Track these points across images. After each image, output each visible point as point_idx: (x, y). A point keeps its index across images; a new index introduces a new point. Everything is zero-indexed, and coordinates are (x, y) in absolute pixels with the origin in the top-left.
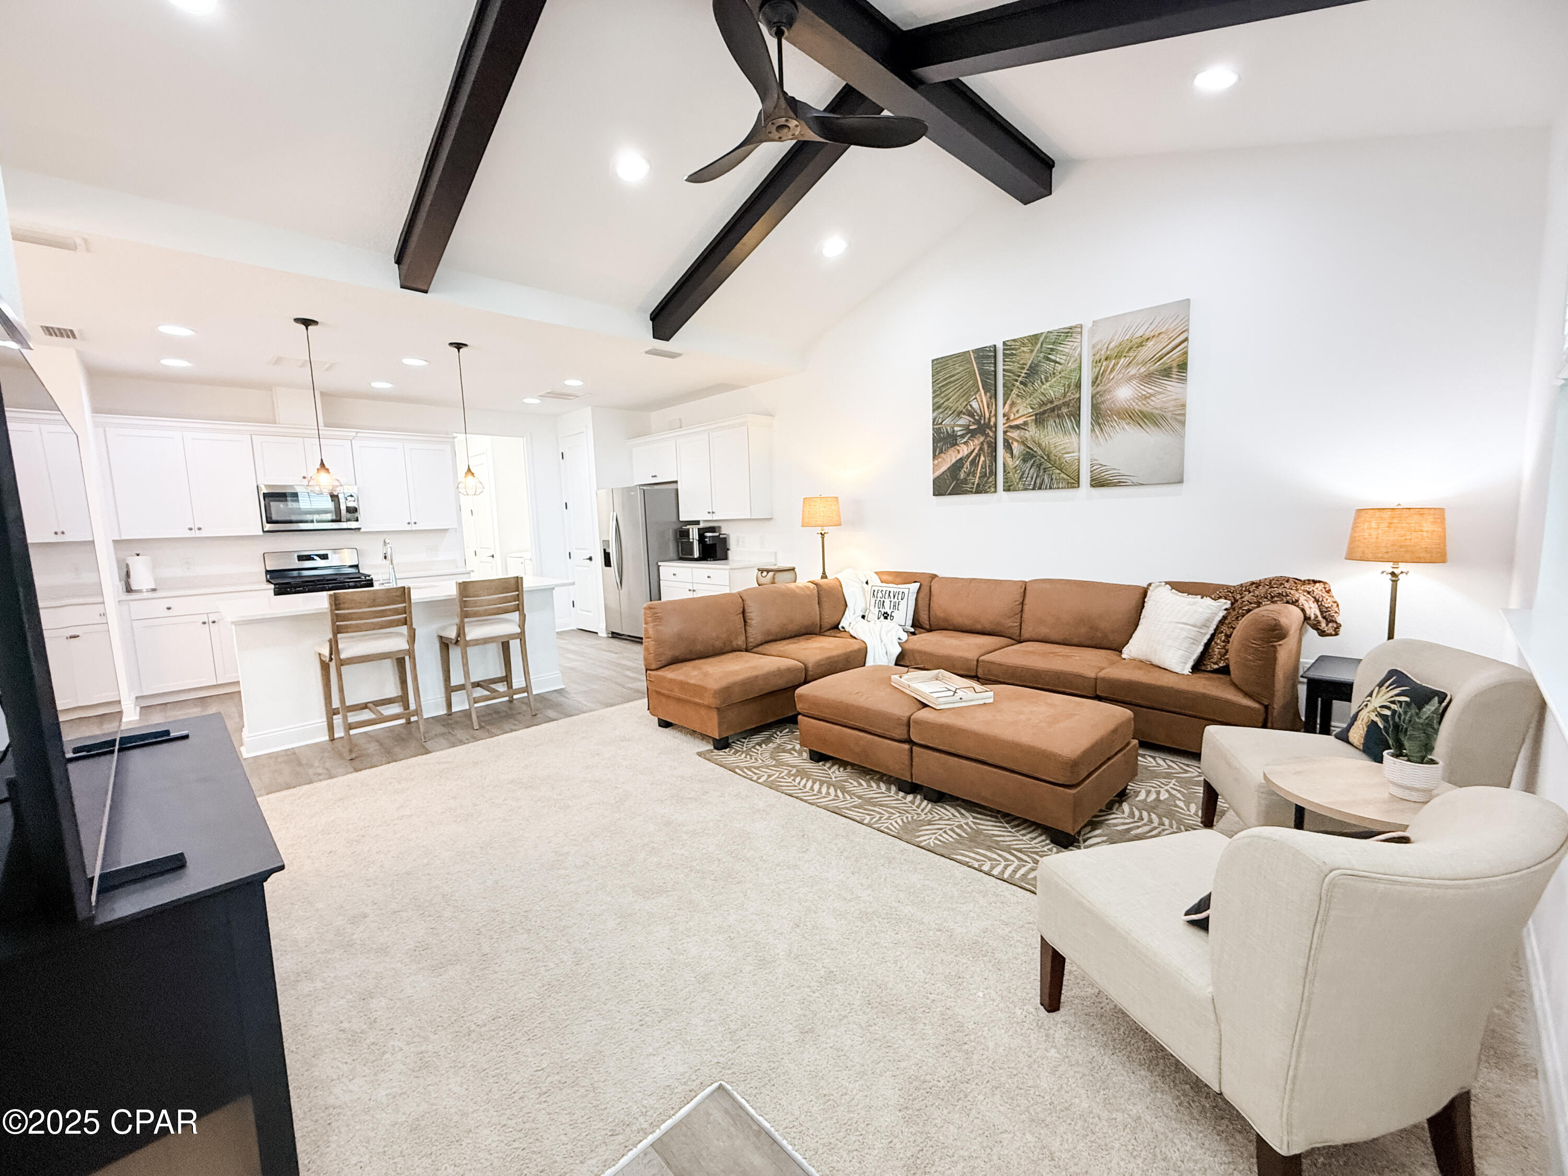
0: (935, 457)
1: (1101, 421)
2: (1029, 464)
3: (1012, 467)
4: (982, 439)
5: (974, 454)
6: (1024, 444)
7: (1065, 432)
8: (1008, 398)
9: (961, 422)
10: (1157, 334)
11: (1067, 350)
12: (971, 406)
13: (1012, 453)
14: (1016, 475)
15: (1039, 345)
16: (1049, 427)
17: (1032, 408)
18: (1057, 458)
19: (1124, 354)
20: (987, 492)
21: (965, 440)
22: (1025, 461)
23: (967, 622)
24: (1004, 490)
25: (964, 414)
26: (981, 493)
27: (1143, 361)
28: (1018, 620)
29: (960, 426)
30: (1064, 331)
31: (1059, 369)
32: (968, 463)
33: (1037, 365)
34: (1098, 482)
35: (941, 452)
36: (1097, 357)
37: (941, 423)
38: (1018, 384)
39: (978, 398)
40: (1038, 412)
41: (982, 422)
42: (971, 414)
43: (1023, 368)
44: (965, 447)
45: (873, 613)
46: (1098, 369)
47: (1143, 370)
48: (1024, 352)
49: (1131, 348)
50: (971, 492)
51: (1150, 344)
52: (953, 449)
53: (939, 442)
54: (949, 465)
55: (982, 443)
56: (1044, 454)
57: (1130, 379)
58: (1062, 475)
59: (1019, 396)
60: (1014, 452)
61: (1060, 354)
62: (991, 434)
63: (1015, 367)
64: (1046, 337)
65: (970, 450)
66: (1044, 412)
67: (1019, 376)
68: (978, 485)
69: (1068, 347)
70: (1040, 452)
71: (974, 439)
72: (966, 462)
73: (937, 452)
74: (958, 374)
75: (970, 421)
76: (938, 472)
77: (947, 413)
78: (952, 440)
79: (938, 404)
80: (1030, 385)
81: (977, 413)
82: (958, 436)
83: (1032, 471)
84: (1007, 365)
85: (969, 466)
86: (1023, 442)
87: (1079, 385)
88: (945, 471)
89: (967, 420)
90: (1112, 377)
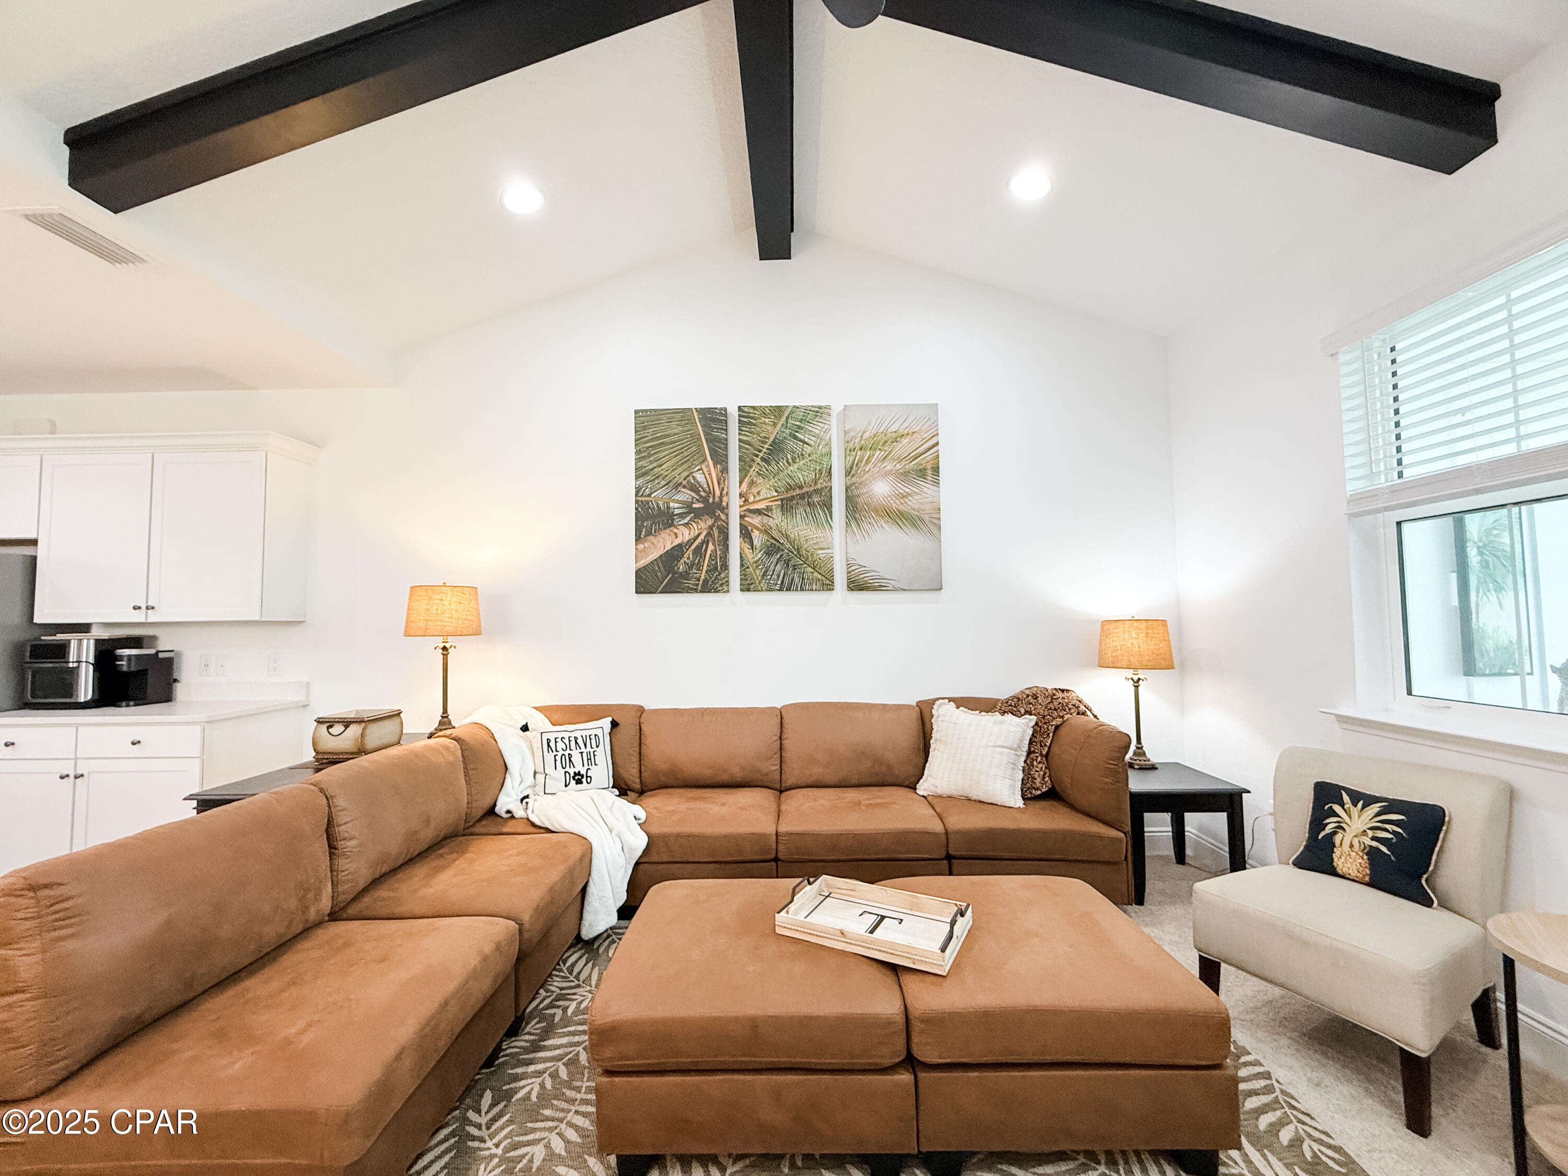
0: (638, 539)
1: (857, 516)
2: (774, 560)
3: (752, 561)
4: (710, 522)
5: (699, 540)
6: (768, 534)
7: (818, 525)
8: (746, 475)
9: (679, 497)
10: (910, 432)
11: (817, 431)
12: (694, 478)
13: (752, 544)
14: (757, 572)
15: (784, 418)
16: (799, 517)
17: (776, 491)
18: (809, 554)
19: (879, 447)
20: (718, 592)
21: (686, 521)
22: (768, 554)
23: (707, 773)
24: (742, 590)
25: (684, 487)
26: (709, 592)
27: (899, 458)
28: (778, 762)
29: (678, 502)
30: (813, 409)
31: (808, 451)
32: (690, 552)
33: (782, 442)
34: (857, 585)
35: (649, 533)
36: (851, 445)
37: (649, 495)
38: (758, 460)
39: (705, 470)
40: (785, 496)
41: (711, 500)
42: (694, 488)
43: (766, 442)
44: (686, 531)
45: (554, 779)
46: (852, 458)
47: (898, 467)
48: (765, 423)
49: (886, 442)
50: (696, 591)
51: (905, 441)
52: (667, 531)
53: (646, 519)
54: (662, 552)
55: (711, 527)
56: (794, 547)
57: (886, 474)
58: (816, 574)
59: (760, 474)
60: (756, 542)
61: (809, 435)
62: (723, 517)
63: (754, 439)
64: (791, 412)
65: (692, 536)
66: (792, 498)
67: (760, 451)
68: (706, 581)
69: (818, 428)
70: (788, 546)
71: (699, 521)
72: (687, 550)
73: (643, 533)
74: (675, 434)
75: (693, 497)
76: (644, 561)
77: (658, 483)
78: (666, 519)
79: (644, 470)
80: (773, 463)
81: (702, 488)
82: (675, 515)
83: (778, 567)
84: (744, 435)
85: (691, 556)
86: (766, 531)
87: (830, 473)
88: (655, 560)
89: (688, 496)
90: (867, 469)
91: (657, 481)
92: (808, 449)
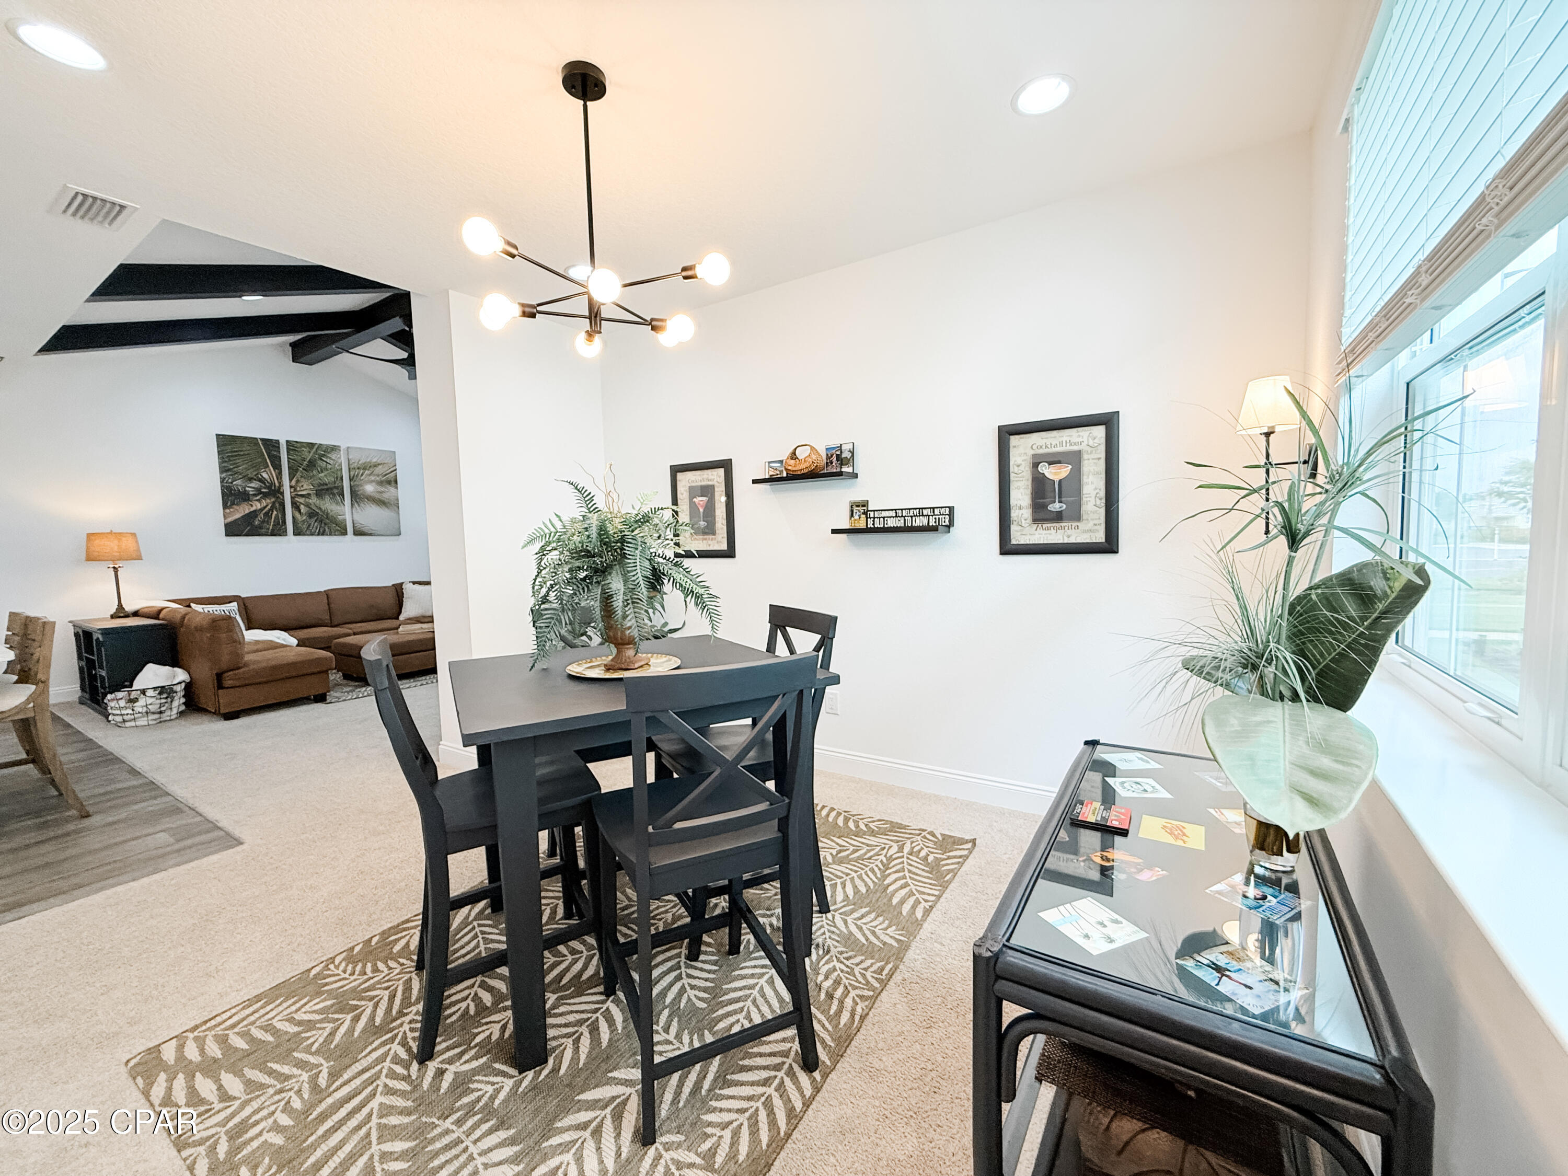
0: (225, 506)
1: (358, 500)
2: (313, 520)
3: (300, 520)
4: (273, 500)
5: (267, 509)
6: (308, 507)
7: (337, 503)
8: (293, 477)
9: (252, 485)
10: (383, 463)
11: (333, 458)
12: (261, 476)
13: (299, 512)
14: (304, 526)
15: (315, 449)
16: (326, 499)
17: (313, 486)
18: (333, 518)
19: (368, 468)
20: (279, 536)
21: (258, 498)
22: (309, 517)
25: (255, 480)
26: (273, 536)
27: (377, 474)
28: (329, 614)
29: (251, 487)
30: (330, 446)
32: (261, 515)
33: (314, 461)
34: (358, 533)
35: (233, 504)
36: (352, 466)
37: (233, 483)
38: (300, 469)
39: (268, 472)
40: (317, 489)
41: (272, 488)
42: (260, 480)
43: (304, 461)
44: (258, 504)
46: (353, 472)
47: (378, 478)
48: (303, 450)
49: (371, 466)
50: (266, 535)
51: (380, 467)
52: (246, 503)
53: (230, 496)
54: (241, 515)
55: (274, 503)
56: (324, 514)
57: (372, 481)
58: (337, 527)
59: (301, 477)
60: (302, 511)
61: (329, 459)
62: (281, 497)
63: (297, 458)
64: (319, 447)
65: (262, 506)
66: (322, 490)
67: (301, 465)
68: (273, 530)
69: (334, 456)
70: (321, 513)
71: (266, 499)
72: (260, 513)
73: (230, 504)
74: (247, 450)
75: (261, 486)
76: (232, 519)
77: (237, 477)
78: (244, 497)
79: (227, 468)
80: (310, 472)
81: (267, 482)
82: (250, 495)
83: (316, 523)
84: (291, 455)
85: (262, 517)
86: (307, 505)
87: (341, 479)
88: (237, 519)
89: (258, 485)
90: (361, 479)
91: (235, 476)
92: (329, 466)
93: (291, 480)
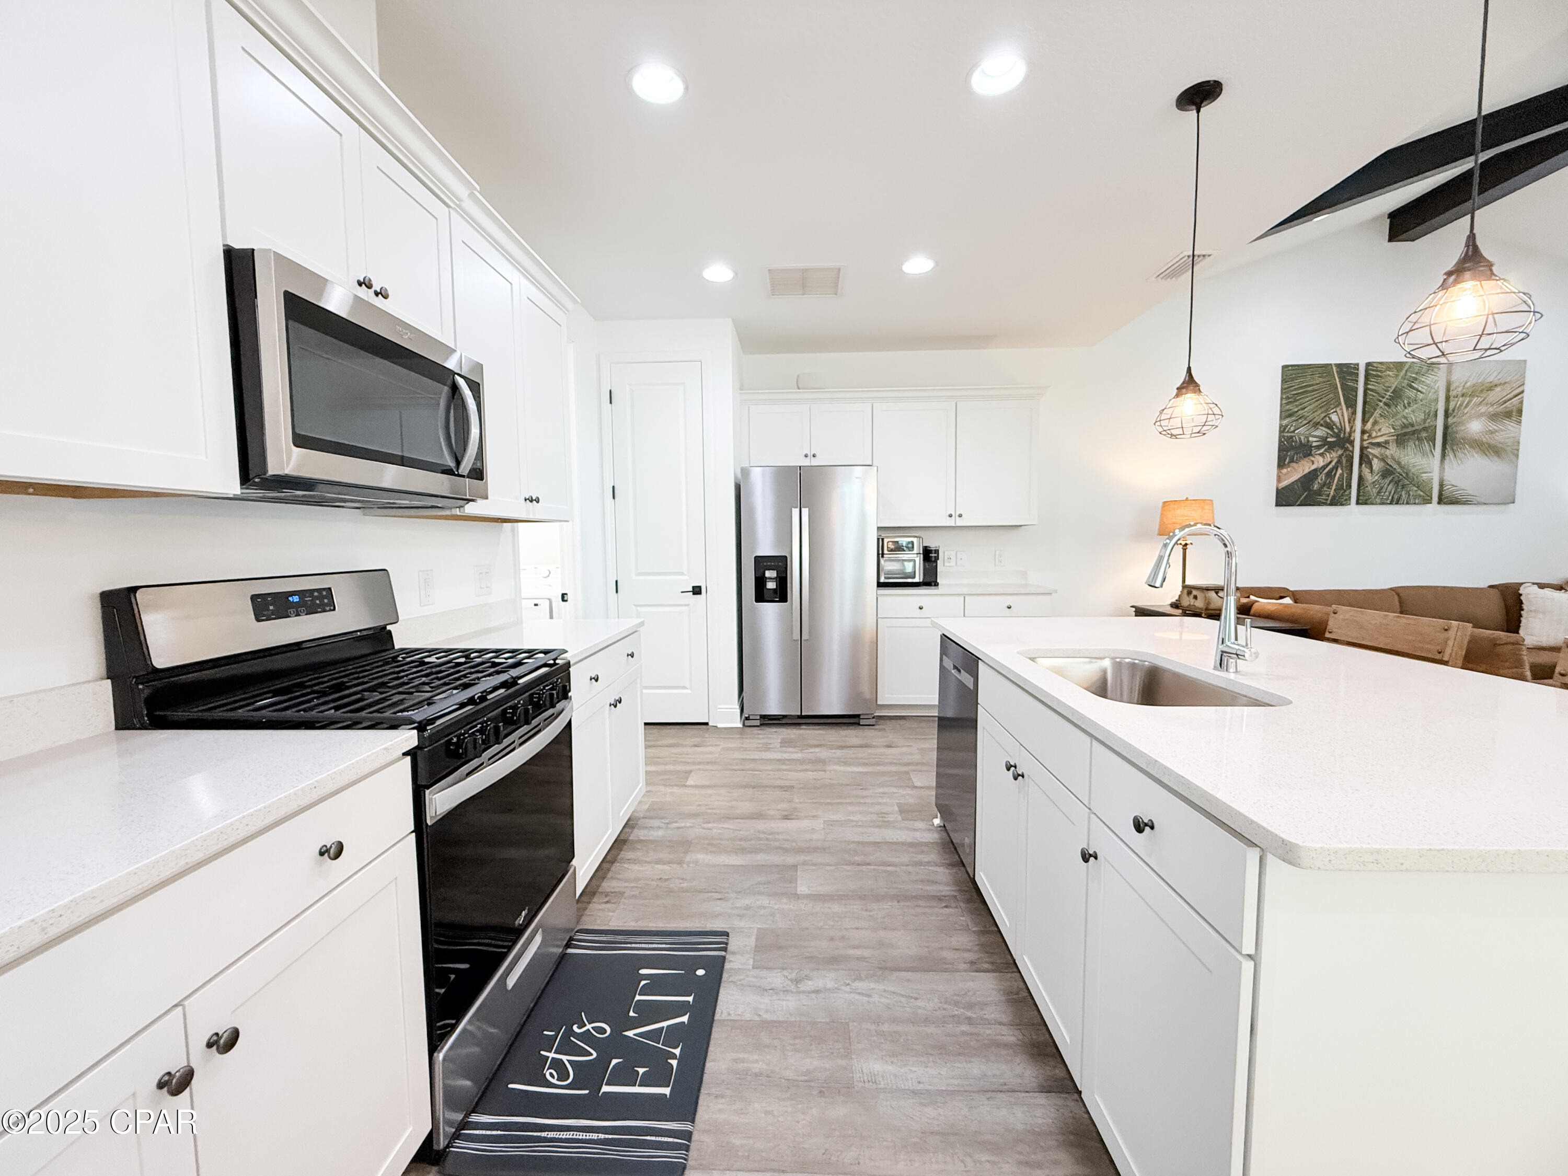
0: (1281, 464)
1: (1455, 448)
2: (1387, 481)
3: (1370, 482)
5: (1330, 466)
6: (1385, 461)
7: (1424, 454)
8: (1372, 416)
9: (1317, 433)
10: (1503, 383)
11: (1428, 382)
12: (1330, 418)
13: (1372, 469)
14: (1374, 490)
15: (1404, 372)
16: (1409, 448)
17: (1394, 428)
18: (1415, 477)
19: (1477, 394)
20: (1343, 505)
21: (1321, 451)
22: (1384, 476)
25: (1322, 425)
26: (1336, 505)
27: (1491, 402)
29: (1316, 437)
32: (1322, 476)
33: (1401, 390)
34: (1446, 500)
35: (1292, 461)
36: (1454, 393)
37: (1294, 432)
38: (1381, 404)
39: (1339, 412)
40: (1399, 433)
41: (1342, 435)
42: (1327, 426)
43: (1387, 391)
44: (1321, 459)
46: (1455, 403)
47: (1491, 410)
48: (1389, 375)
49: (1482, 390)
50: (1325, 504)
51: (1499, 389)
52: (1306, 459)
53: (1288, 450)
54: (1301, 475)
55: (1340, 456)
56: (1404, 471)
57: (1481, 415)
58: (1419, 492)
59: (1381, 416)
60: (1374, 467)
61: (1422, 384)
62: (1349, 448)
63: (1380, 388)
64: (1410, 367)
65: (1325, 463)
66: (1405, 434)
67: (1384, 397)
68: (1334, 497)
69: (1429, 379)
70: (1400, 470)
71: (1332, 451)
72: (1321, 473)
73: (1287, 461)
74: (1317, 384)
75: (1328, 433)
76: (1286, 482)
77: (1301, 423)
78: (1305, 450)
79: (1290, 412)
80: (1393, 407)
81: (1336, 426)
82: (1314, 447)
83: (1391, 486)
84: (1373, 385)
85: (1323, 478)
86: (1383, 459)
87: (1436, 415)
88: (1296, 481)
89: (1324, 432)
90: (1466, 412)
91: (1300, 421)
92: (1420, 396)
93: (1364, 421)
